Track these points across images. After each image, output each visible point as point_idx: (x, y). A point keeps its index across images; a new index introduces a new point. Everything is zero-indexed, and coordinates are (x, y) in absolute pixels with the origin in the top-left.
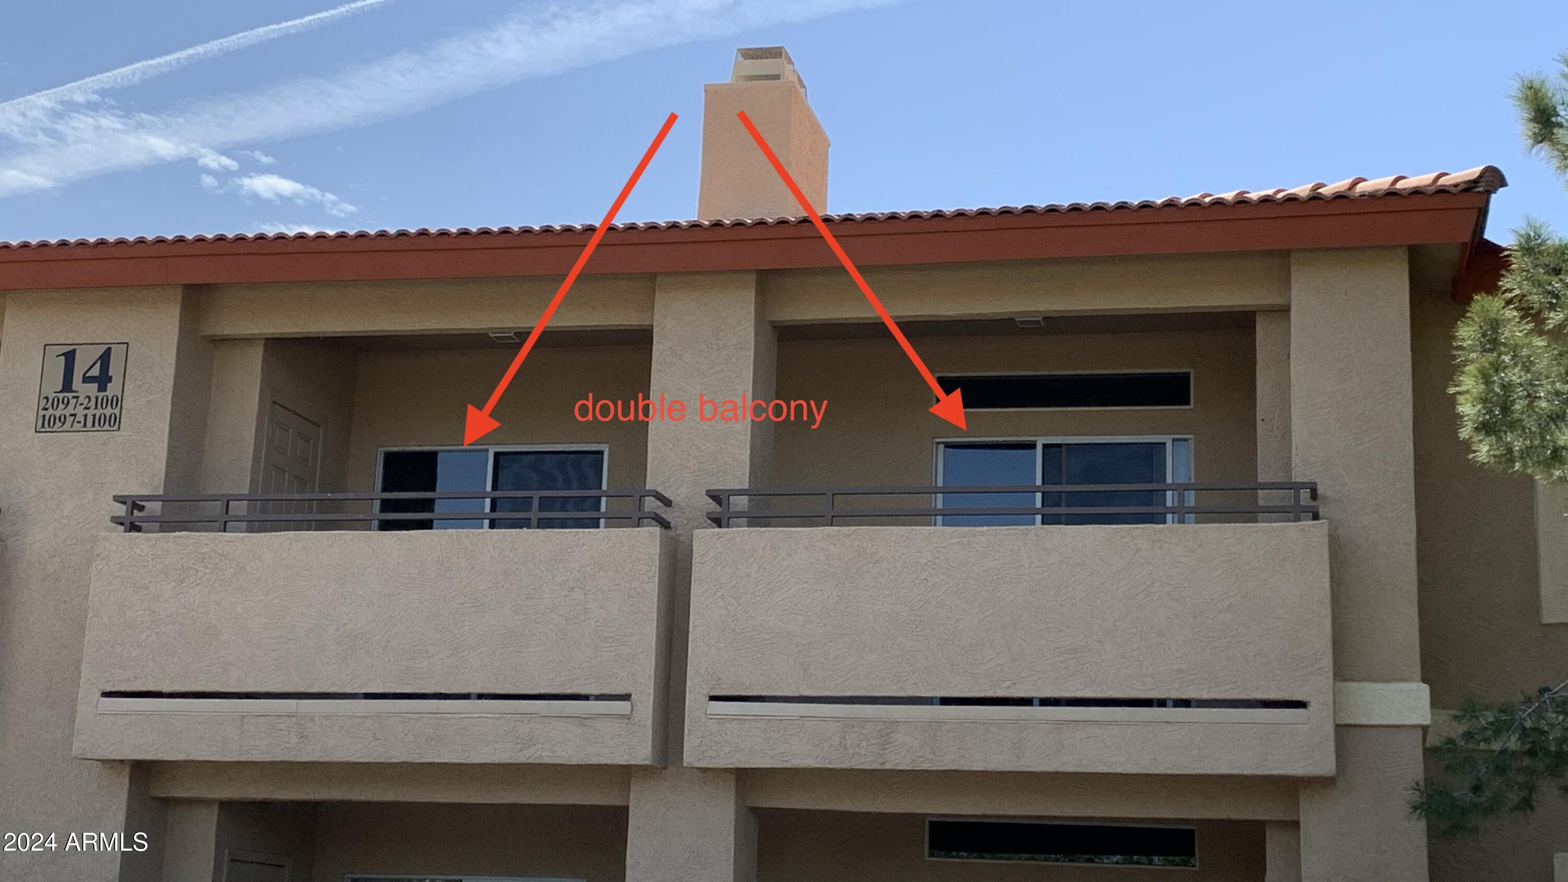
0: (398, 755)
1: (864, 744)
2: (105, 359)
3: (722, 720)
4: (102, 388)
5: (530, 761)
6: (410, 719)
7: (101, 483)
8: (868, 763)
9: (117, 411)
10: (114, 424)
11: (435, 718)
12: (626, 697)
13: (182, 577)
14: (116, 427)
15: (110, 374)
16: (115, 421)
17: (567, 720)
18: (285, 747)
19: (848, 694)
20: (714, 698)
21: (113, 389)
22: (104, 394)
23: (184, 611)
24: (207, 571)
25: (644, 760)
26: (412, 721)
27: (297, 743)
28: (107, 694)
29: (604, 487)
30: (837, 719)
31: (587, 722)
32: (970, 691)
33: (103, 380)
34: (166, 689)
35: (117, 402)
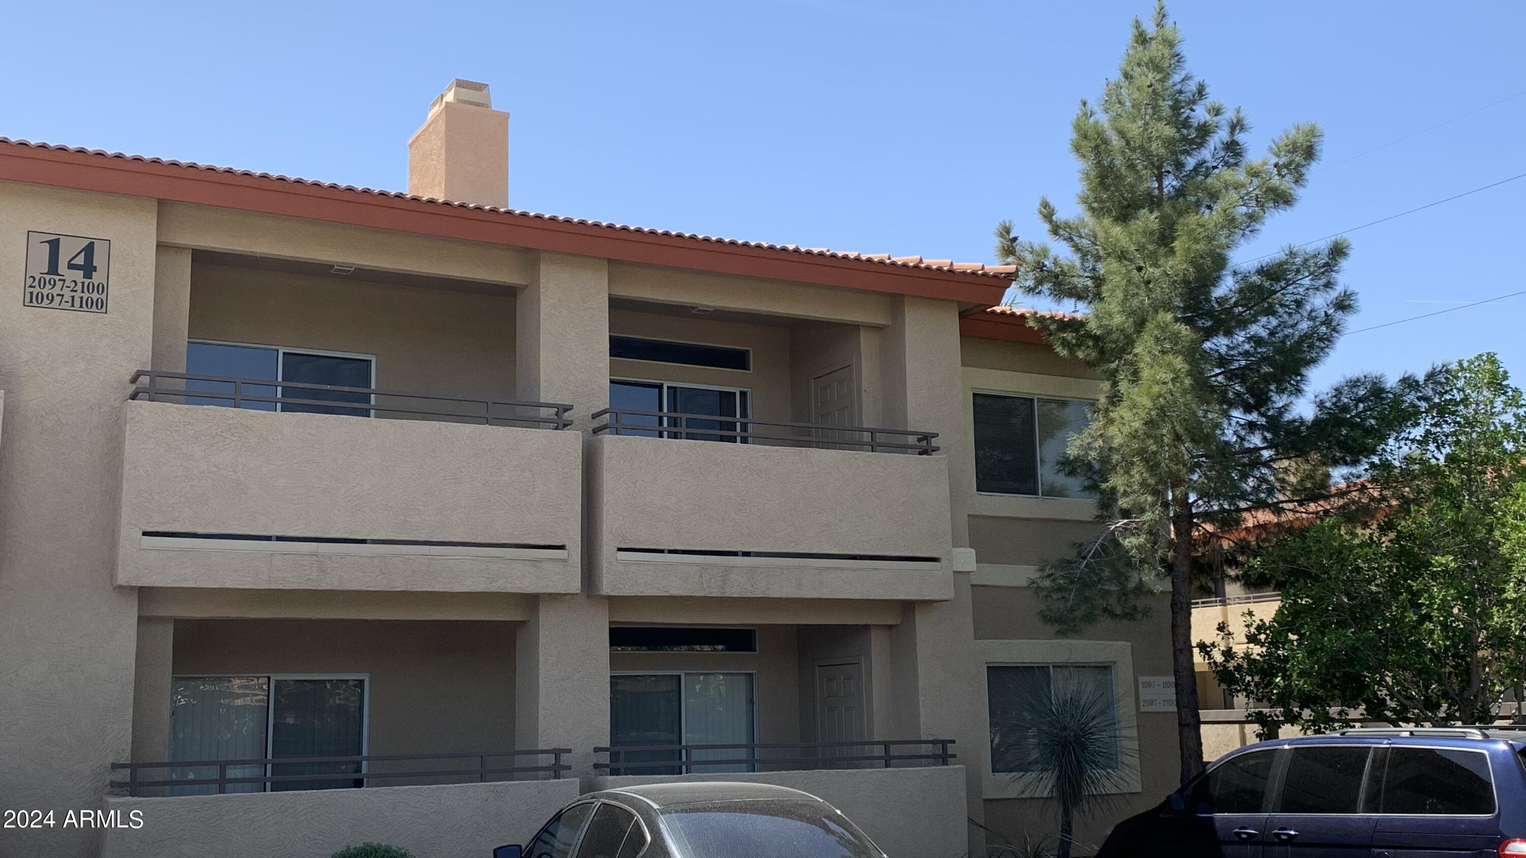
0: (399, 586)
1: (713, 581)
2: (89, 250)
3: (626, 564)
4: (88, 275)
5: (499, 590)
6: (409, 559)
7: (92, 356)
8: (715, 592)
9: (104, 296)
10: (102, 307)
11: (428, 559)
12: (562, 547)
13: (211, 442)
14: (104, 310)
15: (94, 265)
16: (101, 306)
17: (524, 562)
18: (309, 579)
19: (703, 549)
20: (619, 549)
21: (97, 278)
22: (90, 280)
23: (215, 469)
24: (234, 439)
25: (577, 590)
26: (411, 561)
27: (318, 576)
28: (145, 534)
29: (373, 386)
30: (697, 565)
31: (538, 564)
32: (773, 548)
33: (89, 269)
34: (201, 531)
35: (102, 288)
